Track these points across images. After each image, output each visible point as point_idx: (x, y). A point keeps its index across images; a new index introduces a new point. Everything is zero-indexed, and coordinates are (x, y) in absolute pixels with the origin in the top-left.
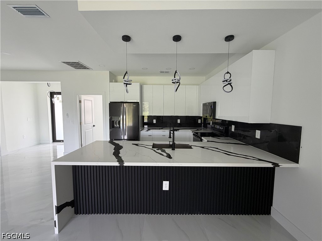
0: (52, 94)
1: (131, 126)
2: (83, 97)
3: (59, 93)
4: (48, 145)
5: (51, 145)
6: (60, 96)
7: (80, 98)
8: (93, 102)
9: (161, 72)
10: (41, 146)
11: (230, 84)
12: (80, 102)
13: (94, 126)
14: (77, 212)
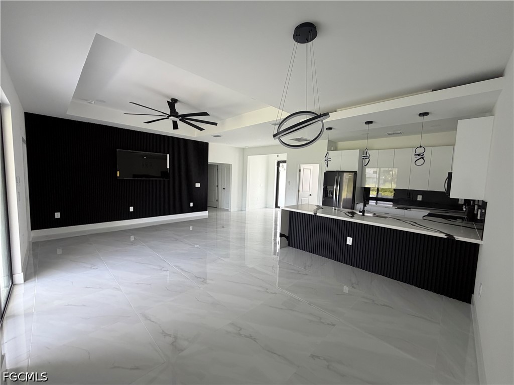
0: (279, 163)
1: (350, 199)
2: (303, 166)
3: (285, 162)
4: (272, 209)
5: (274, 209)
6: (285, 165)
7: (300, 167)
8: (312, 170)
9: (389, 134)
10: (267, 209)
11: (422, 158)
12: (300, 171)
13: (310, 195)
14: (289, 245)
